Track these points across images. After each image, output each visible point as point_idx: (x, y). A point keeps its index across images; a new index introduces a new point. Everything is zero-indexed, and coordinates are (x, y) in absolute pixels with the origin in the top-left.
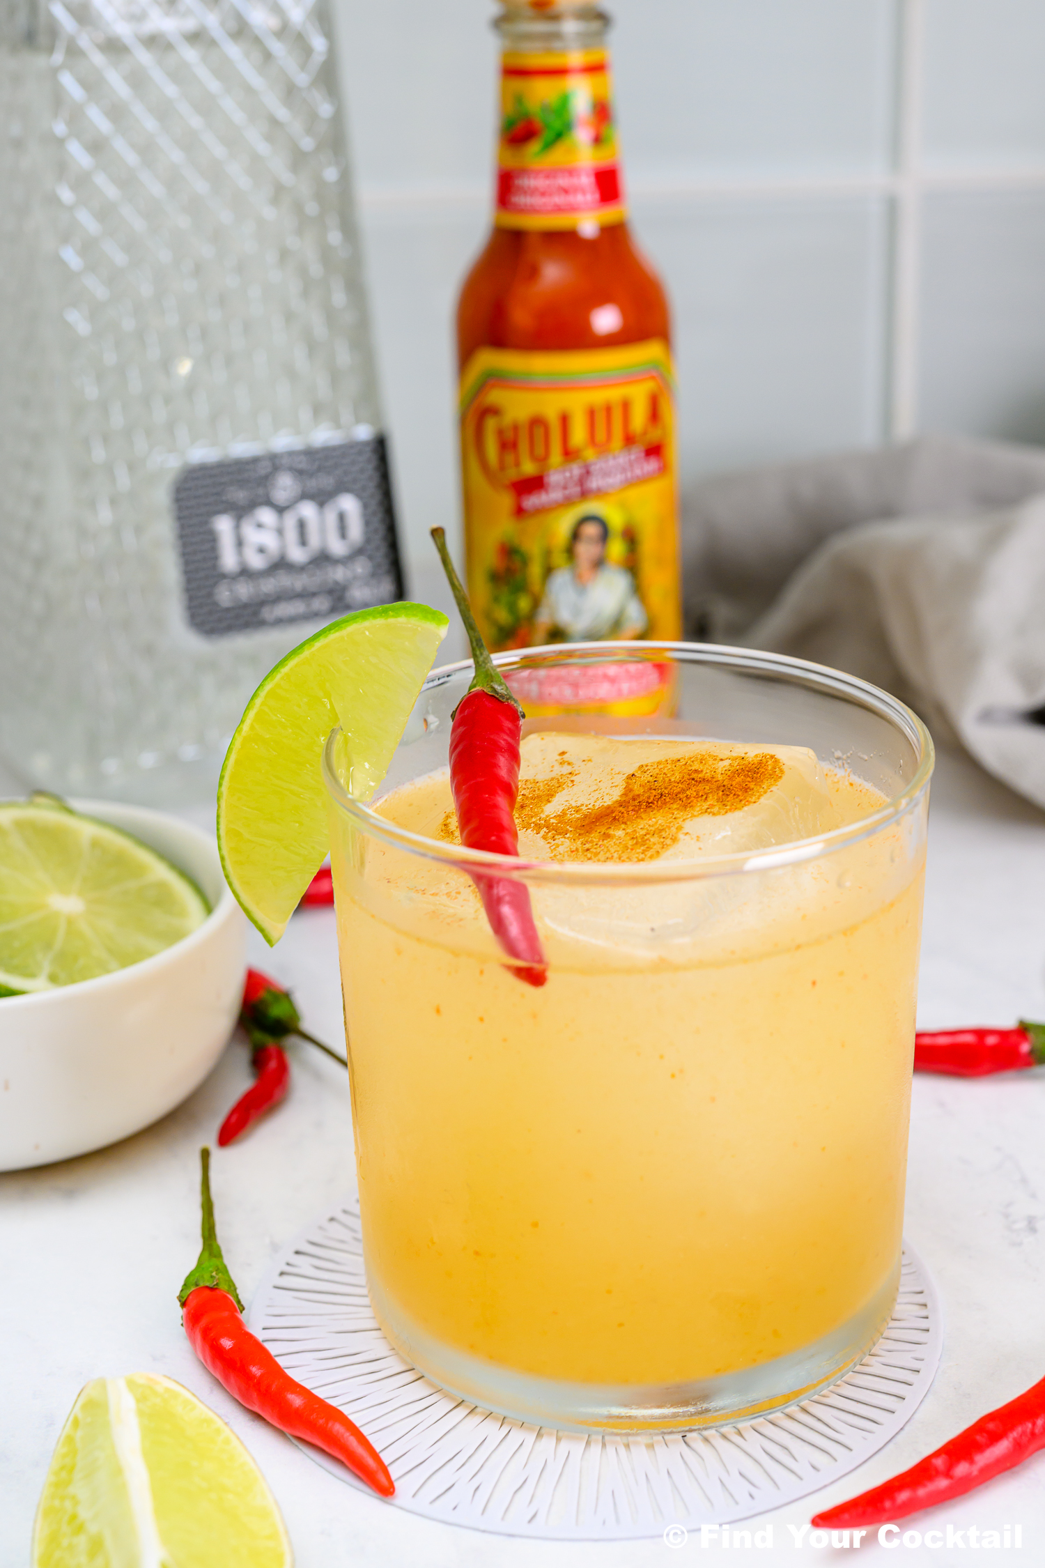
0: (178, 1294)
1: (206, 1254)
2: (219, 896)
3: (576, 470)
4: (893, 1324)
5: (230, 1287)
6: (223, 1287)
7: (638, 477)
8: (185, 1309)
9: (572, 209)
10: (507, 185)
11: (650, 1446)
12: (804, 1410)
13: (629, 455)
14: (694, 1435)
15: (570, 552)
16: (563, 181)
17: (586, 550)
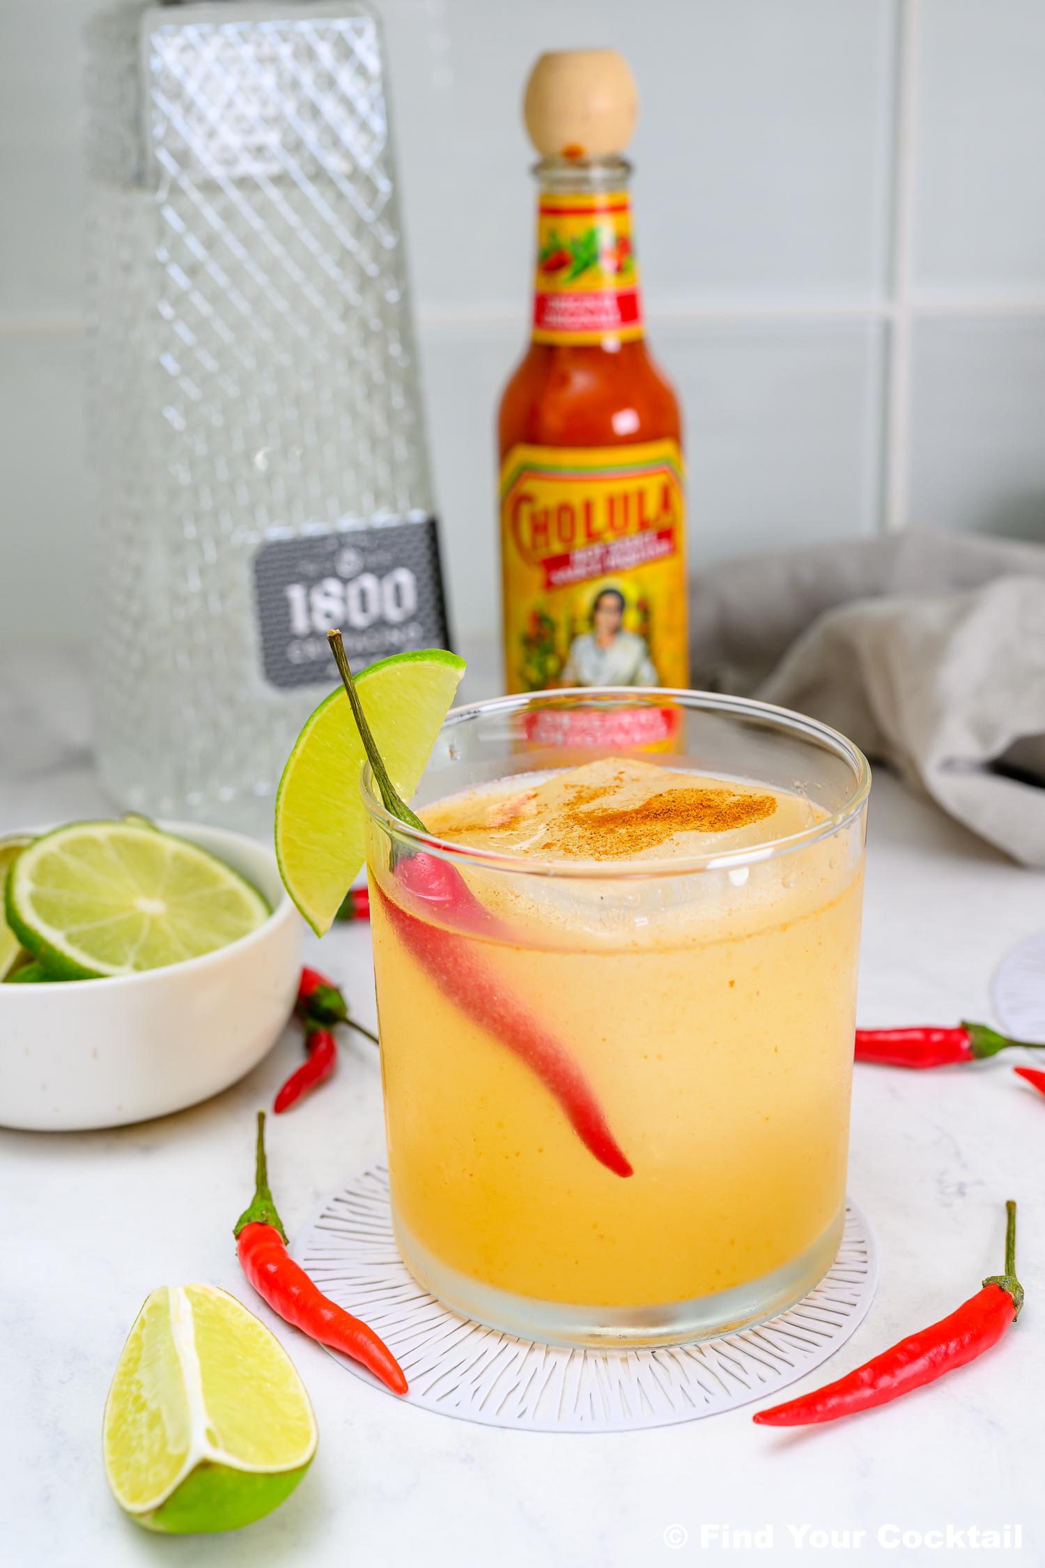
0: (233, 1228)
1: (259, 1197)
2: (279, 900)
3: (597, 550)
4: (835, 1267)
5: (277, 1223)
6: (272, 1223)
7: (651, 557)
8: (239, 1241)
9: (597, 327)
10: (542, 306)
11: (625, 1360)
12: (756, 1334)
13: (644, 537)
14: (662, 1351)
15: (592, 620)
16: (589, 304)
17: (606, 619)
